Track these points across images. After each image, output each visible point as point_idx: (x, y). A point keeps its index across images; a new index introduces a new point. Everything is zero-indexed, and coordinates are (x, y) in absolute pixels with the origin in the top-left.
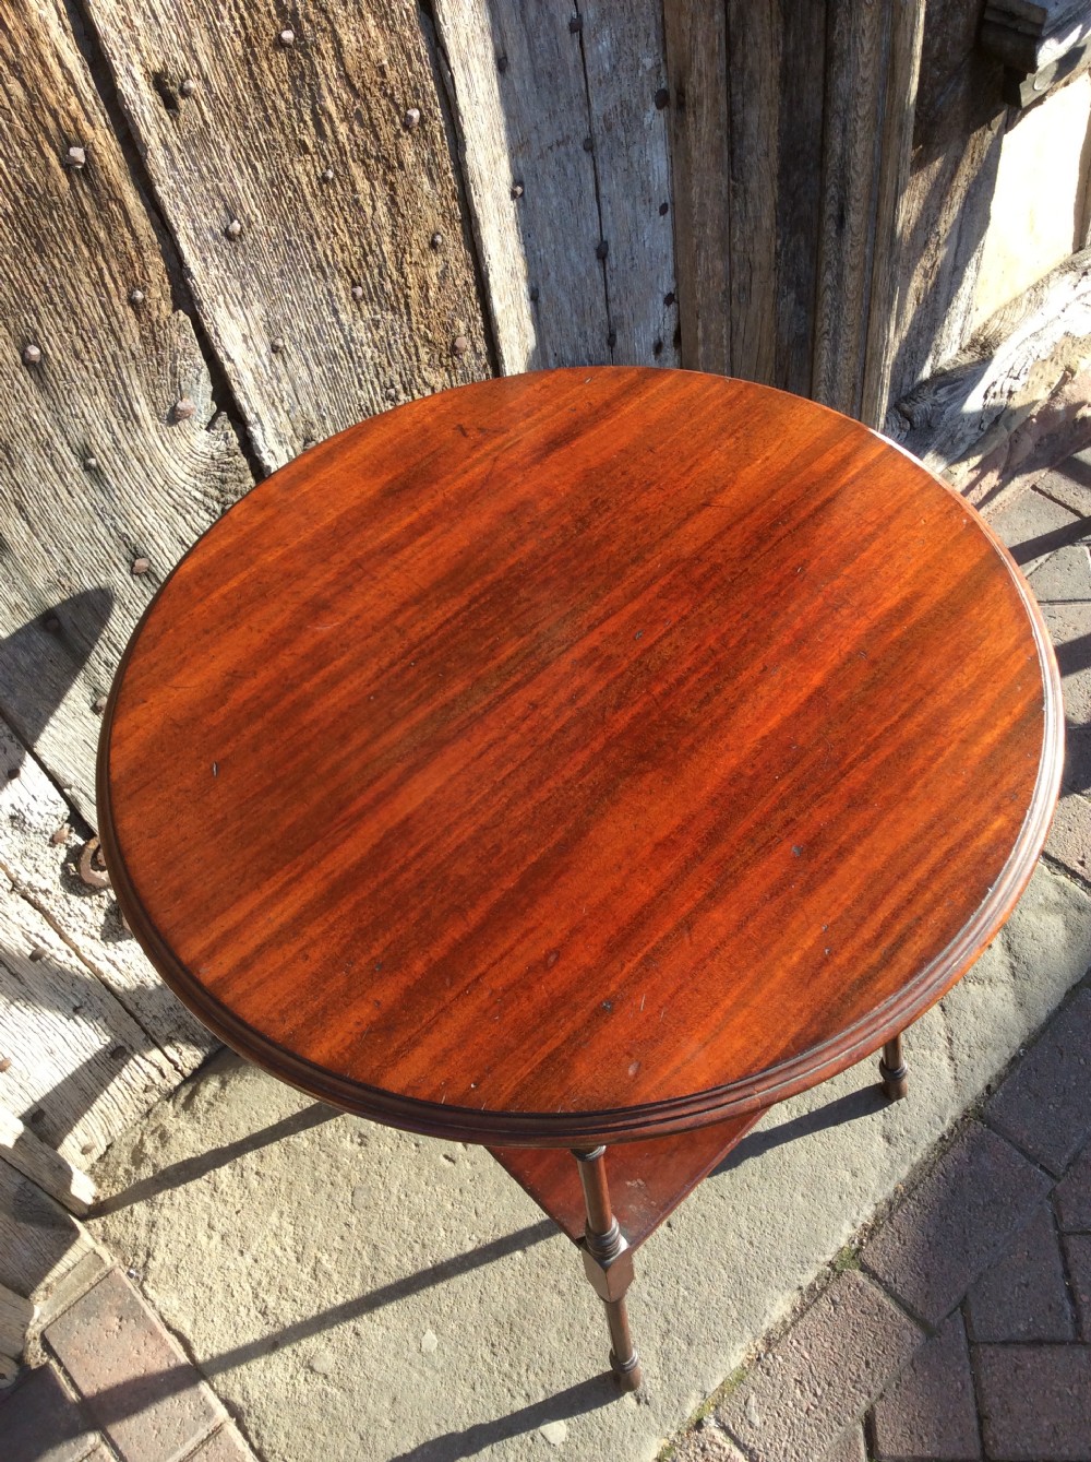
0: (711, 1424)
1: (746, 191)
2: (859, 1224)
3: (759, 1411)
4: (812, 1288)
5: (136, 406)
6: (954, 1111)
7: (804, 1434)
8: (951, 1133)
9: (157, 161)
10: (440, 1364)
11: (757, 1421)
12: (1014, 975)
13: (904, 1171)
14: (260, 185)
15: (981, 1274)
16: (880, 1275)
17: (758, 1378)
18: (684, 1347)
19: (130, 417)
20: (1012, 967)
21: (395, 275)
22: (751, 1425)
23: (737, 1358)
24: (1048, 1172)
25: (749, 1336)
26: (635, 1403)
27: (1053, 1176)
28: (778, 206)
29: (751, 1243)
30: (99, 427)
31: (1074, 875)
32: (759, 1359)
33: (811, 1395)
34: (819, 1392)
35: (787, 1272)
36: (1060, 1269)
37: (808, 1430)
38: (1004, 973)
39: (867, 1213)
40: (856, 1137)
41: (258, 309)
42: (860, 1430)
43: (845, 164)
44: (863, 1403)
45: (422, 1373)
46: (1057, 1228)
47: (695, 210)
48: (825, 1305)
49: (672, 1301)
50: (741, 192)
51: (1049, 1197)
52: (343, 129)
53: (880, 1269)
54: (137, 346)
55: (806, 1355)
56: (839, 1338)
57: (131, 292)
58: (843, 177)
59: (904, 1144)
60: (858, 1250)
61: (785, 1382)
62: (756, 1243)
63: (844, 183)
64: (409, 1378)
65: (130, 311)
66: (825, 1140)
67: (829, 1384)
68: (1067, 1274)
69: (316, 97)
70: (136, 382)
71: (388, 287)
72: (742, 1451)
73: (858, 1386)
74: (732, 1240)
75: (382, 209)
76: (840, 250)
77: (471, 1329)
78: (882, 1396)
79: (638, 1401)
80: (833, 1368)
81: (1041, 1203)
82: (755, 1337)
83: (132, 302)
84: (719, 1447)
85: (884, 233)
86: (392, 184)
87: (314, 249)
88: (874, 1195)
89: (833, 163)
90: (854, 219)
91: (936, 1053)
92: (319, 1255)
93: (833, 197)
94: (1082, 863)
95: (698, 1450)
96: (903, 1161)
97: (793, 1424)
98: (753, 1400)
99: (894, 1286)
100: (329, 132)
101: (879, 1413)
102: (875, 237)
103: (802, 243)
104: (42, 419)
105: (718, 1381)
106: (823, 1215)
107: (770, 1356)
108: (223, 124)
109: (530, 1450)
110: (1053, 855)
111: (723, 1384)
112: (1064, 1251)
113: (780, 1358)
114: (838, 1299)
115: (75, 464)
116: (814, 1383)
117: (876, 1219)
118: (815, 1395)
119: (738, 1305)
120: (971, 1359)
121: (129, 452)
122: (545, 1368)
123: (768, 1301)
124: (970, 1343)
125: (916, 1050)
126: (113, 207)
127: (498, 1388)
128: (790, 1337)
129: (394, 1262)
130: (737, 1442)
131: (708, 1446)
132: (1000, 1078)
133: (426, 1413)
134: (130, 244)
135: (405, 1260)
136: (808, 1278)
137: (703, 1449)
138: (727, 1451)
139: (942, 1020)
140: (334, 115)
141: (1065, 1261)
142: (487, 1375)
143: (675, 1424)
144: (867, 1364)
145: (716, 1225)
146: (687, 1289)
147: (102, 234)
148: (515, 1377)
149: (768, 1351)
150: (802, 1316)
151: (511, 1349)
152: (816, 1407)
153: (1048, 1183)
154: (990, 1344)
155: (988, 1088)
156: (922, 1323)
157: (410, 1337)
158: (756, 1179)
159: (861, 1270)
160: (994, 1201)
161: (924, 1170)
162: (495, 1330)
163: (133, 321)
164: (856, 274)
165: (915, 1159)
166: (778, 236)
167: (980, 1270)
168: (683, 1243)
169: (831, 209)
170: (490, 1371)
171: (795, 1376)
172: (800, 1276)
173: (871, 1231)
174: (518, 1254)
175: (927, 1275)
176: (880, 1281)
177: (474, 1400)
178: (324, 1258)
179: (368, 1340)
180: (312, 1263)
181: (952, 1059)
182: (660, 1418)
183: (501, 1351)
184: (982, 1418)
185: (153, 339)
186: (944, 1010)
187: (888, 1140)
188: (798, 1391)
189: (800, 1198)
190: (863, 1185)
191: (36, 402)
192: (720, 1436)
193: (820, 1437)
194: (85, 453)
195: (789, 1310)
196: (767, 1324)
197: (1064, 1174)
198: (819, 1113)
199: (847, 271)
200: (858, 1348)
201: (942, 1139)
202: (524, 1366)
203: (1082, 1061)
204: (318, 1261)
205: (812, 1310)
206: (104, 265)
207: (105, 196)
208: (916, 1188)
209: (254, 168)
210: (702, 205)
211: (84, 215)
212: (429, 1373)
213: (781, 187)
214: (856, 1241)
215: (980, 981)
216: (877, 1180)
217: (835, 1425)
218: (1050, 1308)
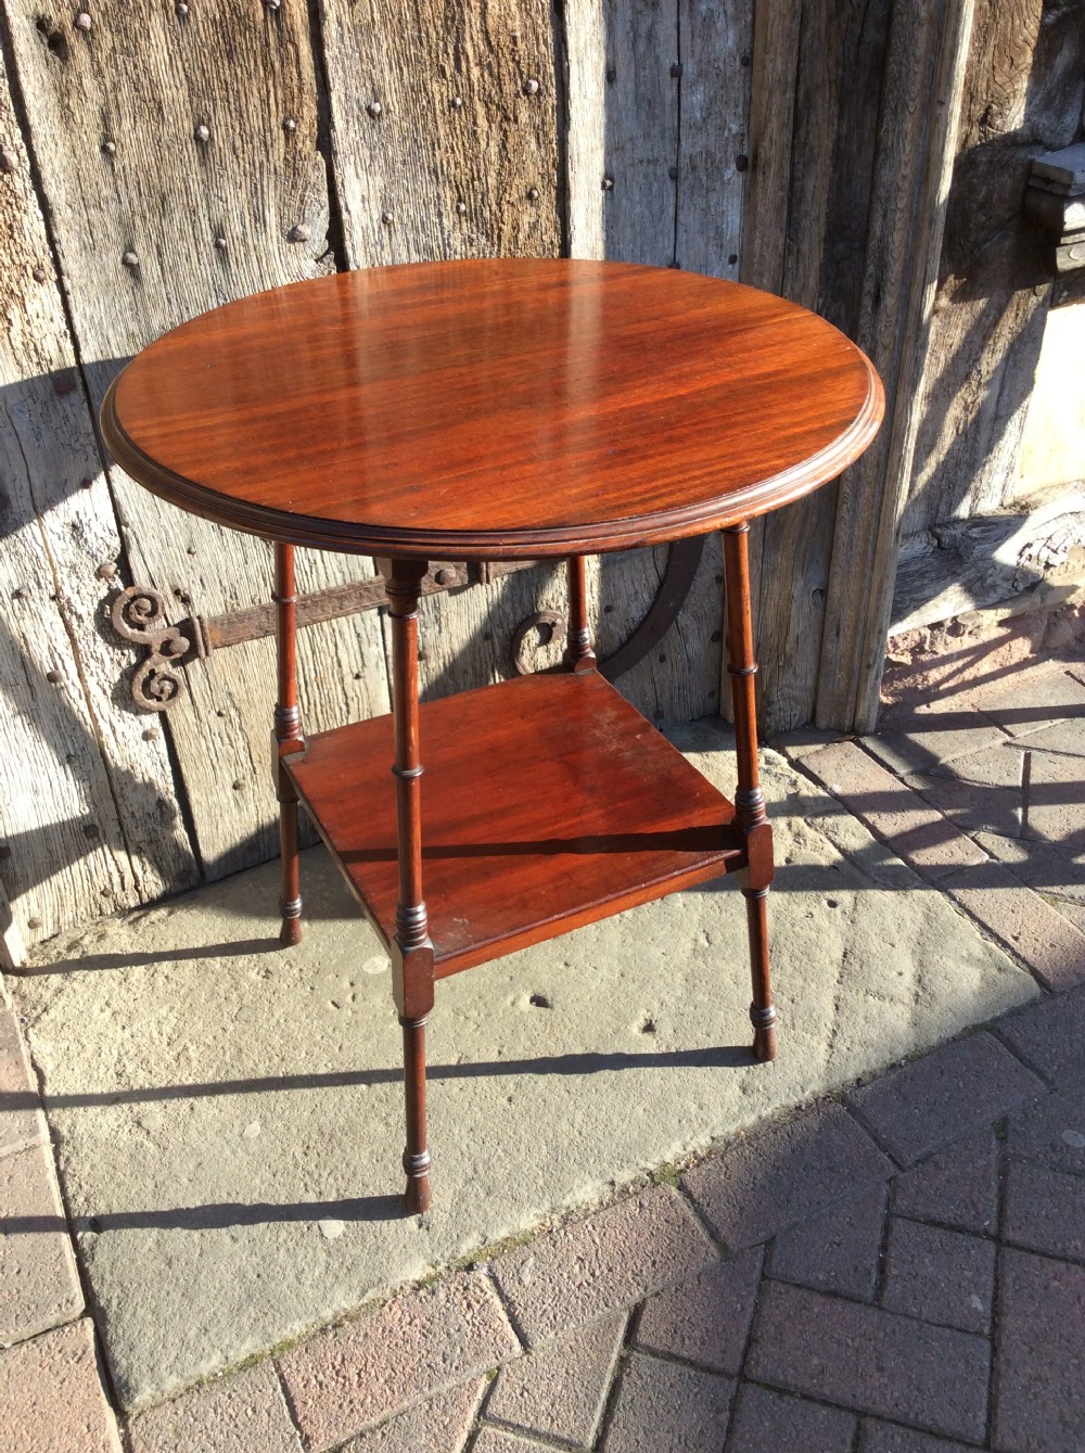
0: (482, 1273)
1: (799, 251)
2: (690, 1148)
3: (533, 1273)
4: (625, 1190)
5: (267, 213)
6: (817, 1087)
7: (569, 1303)
8: (809, 1106)
9: (331, 31)
10: (254, 1148)
11: (527, 1279)
12: (917, 1001)
13: (750, 1120)
14: (403, 86)
15: (796, 1223)
16: (696, 1196)
17: (543, 1246)
18: (482, 1195)
19: (259, 219)
20: (917, 994)
21: (494, 207)
22: (520, 1281)
23: (528, 1221)
24: (894, 1162)
25: (547, 1206)
26: (416, 1226)
27: (900, 1167)
28: (822, 267)
29: (580, 1133)
30: (234, 215)
31: (1005, 945)
32: (551, 1232)
33: (588, 1274)
34: (597, 1273)
35: (605, 1164)
36: (878, 1242)
37: (573, 1301)
38: (908, 998)
39: (703, 1140)
40: (714, 1080)
41: (379, 181)
42: (625, 1317)
43: (884, 249)
44: (637, 1295)
45: (234, 1152)
46: (888, 1208)
47: (756, 260)
48: (632, 1205)
49: (486, 1156)
50: (795, 251)
51: (889, 1182)
52: (475, 72)
53: (697, 1192)
54: (281, 164)
55: (597, 1241)
56: (635, 1235)
57: (286, 119)
58: (881, 258)
59: (758, 1098)
60: (682, 1171)
61: (568, 1256)
62: (584, 1134)
63: (883, 266)
64: (221, 1153)
65: (281, 132)
66: (683, 1074)
67: (610, 1270)
68: (884, 1247)
69: (459, 39)
70: (272, 193)
71: (487, 214)
72: (503, 1301)
73: (638, 1278)
74: (564, 1125)
75: (494, 149)
76: (874, 327)
77: (294, 1131)
78: (657, 1294)
79: (420, 1226)
80: (619, 1258)
81: (878, 1184)
82: (553, 1210)
83: (285, 127)
84: (482, 1291)
85: (912, 317)
86: (505, 131)
87: (434, 155)
88: (713, 1129)
89: (873, 244)
90: (890, 301)
91: (817, 1037)
92: (189, 1044)
93: (871, 275)
94: (1016, 939)
95: (461, 1288)
96: (752, 1110)
97: (560, 1291)
98: (531, 1261)
99: (705, 1208)
100: (464, 69)
101: (649, 1306)
102: (906, 321)
103: (843, 312)
104: (196, 188)
105: (504, 1233)
106: (658, 1129)
108: (386, 27)
109: (303, 1235)
110: (990, 925)
111: (507, 1239)
112: (887, 1229)
113: (571, 1237)
114: (646, 1204)
115: (209, 238)
116: (595, 1265)
117: (710, 1153)
118: (593, 1275)
119: (547, 1176)
120: (760, 1290)
121: (252, 248)
122: (346, 1177)
123: (576, 1182)
124: (764, 1276)
125: (799, 1031)
126: (290, 47)
127: (297, 1181)
128: (587, 1222)
129: (251, 1065)
130: (500, 1293)
131: (471, 1287)
132: (874, 1076)
133: (223, 1183)
134: (295, 82)
135: (261, 1066)
136: (624, 1177)
137: (466, 1289)
138: (488, 1297)
139: (832, 1015)
140: (471, 58)
141: (886, 1237)
142: (291, 1168)
143: (447, 1255)
144: (654, 1263)
145: (553, 1110)
146: (505, 1151)
147: (277, 65)
148: (316, 1176)
149: (562, 1228)
150: (606, 1209)
151: (323, 1154)
152: (589, 1284)
153: (892, 1169)
154: (784, 1282)
155: (859, 1080)
156: (723, 1247)
157: (237, 1123)
158: (605, 1087)
159: (679, 1188)
160: (831, 1169)
161: (769, 1127)
162: (315, 1136)
163: (282, 142)
164: (887, 353)
165: (764, 1113)
166: (820, 295)
167: (796, 1219)
168: (517, 1116)
169: (869, 286)
170: (296, 1166)
171: (580, 1255)
172: (616, 1171)
173: (700, 1160)
174: (363, 1087)
175: (742, 1209)
176: (693, 1201)
177: (270, 1184)
178: (192, 1048)
179: (200, 1116)
180: (179, 1050)
181: (831, 1046)
182: (435, 1244)
183: (313, 1154)
184: (751, 1341)
185: (293, 165)
186: (837, 1009)
187: (744, 1091)
188: (577, 1267)
189: (641, 1111)
190: (705, 1118)
191: (195, 174)
192: (486, 1283)
193: (583, 1309)
194: (219, 233)
195: (596, 1201)
196: (567, 1202)
197: (910, 1167)
198: (686, 1053)
199: (880, 349)
200: (650, 1248)
201: (798, 1108)
202: (328, 1170)
203: (961, 1084)
204: (186, 1048)
205: (618, 1207)
206: (272, 89)
207: (286, 38)
208: (758, 1138)
209: (401, 69)
210: (762, 255)
211: (268, 45)
212: (240, 1153)
213: (826, 251)
214: (683, 1163)
215: (881, 997)
216: (720, 1119)
217: (602, 1304)
218: (856, 1270)
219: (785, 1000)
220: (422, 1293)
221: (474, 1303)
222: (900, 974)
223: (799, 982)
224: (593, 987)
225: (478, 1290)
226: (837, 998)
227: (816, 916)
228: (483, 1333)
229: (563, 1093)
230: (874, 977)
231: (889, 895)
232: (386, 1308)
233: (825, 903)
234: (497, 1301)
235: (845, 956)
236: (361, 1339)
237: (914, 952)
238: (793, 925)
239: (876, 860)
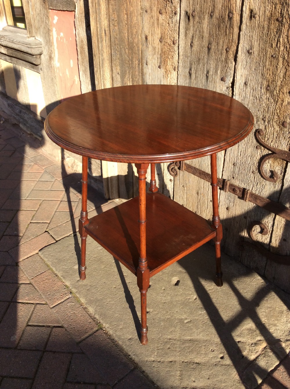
0: (70, 296)
2: (108, 330)
4: (95, 318)
5: (218, 71)
6: (136, 359)
7: (63, 313)
8: (131, 359)
9: (244, 27)
10: (95, 250)
11: (69, 304)
13: (120, 343)
14: (259, 47)
15: (89, 359)
16: (95, 334)
17: (77, 305)
18: (87, 289)
19: (216, 72)
21: (278, 92)
23: (83, 300)
24: (115, 385)
25: (86, 302)
26: (78, 280)
29: (107, 303)
30: (212, 69)
32: (81, 306)
33: (71, 315)
34: (71, 317)
35: (99, 311)
36: (86, 381)
37: (63, 314)
39: (111, 332)
41: (247, 73)
42: (60, 325)
44: (65, 326)
46: (98, 384)
48: (90, 320)
49: (97, 287)
51: (107, 383)
52: (282, 48)
53: (96, 334)
54: (224, 59)
55: (80, 315)
56: (82, 322)
57: (227, 48)
59: (128, 343)
60: (102, 329)
61: (75, 310)
65: (225, 51)
66: (132, 323)
67: (72, 319)
68: (85, 383)
69: (279, 37)
70: (220, 66)
71: (275, 93)
73: (70, 325)
74: (109, 300)
75: (282, 75)
78: (66, 330)
80: (75, 320)
81: (106, 380)
82: (86, 304)
86: (287, 69)
87: (263, 70)
91: (156, 357)
95: (66, 293)
96: (123, 342)
97: (66, 311)
98: (73, 304)
99: (91, 336)
100: (278, 46)
101: (62, 329)
104: (206, 60)
107: (82, 308)
108: (258, 28)
111: (78, 298)
113: (80, 310)
114: (91, 323)
115: (205, 73)
116: (73, 316)
117: (110, 335)
120: (69, 352)
121: (213, 79)
123: (93, 306)
124: (73, 353)
125: (157, 351)
126: (232, 29)
128: (85, 312)
130: (65, 300)
132: (147, 377)
134: (231, 39)
136: (97, 316)
138: (64, 298)
139: (167, 360)
140: (281, 43)
144: (74, 328)
145: (113, 297)
146: (99, 290)
147: (228, 33)
149: (83, 308)
150: (89, 315)
152: (68, 316)
153: (112, 384)
154: (71, 358)
155: (144, 372)
156: (80, 342)
158: (123, 306)
159: (97, 330)
160: (109, 366)
161: (121, 350)
163: (225, 54)
165: (123, 346)
167: (91, 359)
168: (110, 290)
170: (91, 257)
171: (76, 313)
172: (97, 314)
173: (106, 334)
174: (114, 261)
175: (92, 345)
176: (93, 334)
181: (153, 361)
184: (54, 352)
185: (226, 60)
186: (170, 362)
187: (130, 339)
188: (72, 313)
189: (117, 315)
190: (118, 331)
191: (206, 57)
192: (68, 297)
193: (61, 316)
194: (208, 72)
195: (91, 313)
196: (89, 307)
201: (129, 356)
205: (90, 318)
206: (226, 39)
207: (231, 26)
208: (116, 346)
209: (260, 42)
211: (227, 27)
214: (104, 329)
215: (180, 376)
216: (118, 334)
217: (63, 319)
218: (76, 376)
219: (169, 346)
220: (65, 287)
221: (62, 296)
222: (194, 382)
223: (178, 349)
224: (157, 297)
225: (65, 296)
226: (175, 362)
227: (213, 353)
228: (55, 299)
229: (119, 297)
230: (189, 373)
231: (237, 377)
232: (61, 282)
233: (221, 355)
234: (63, 300)
235: (196, 363)
236: (54, 280)
237: (207, 386)
238: (205, 346)
239: (255, 372)
